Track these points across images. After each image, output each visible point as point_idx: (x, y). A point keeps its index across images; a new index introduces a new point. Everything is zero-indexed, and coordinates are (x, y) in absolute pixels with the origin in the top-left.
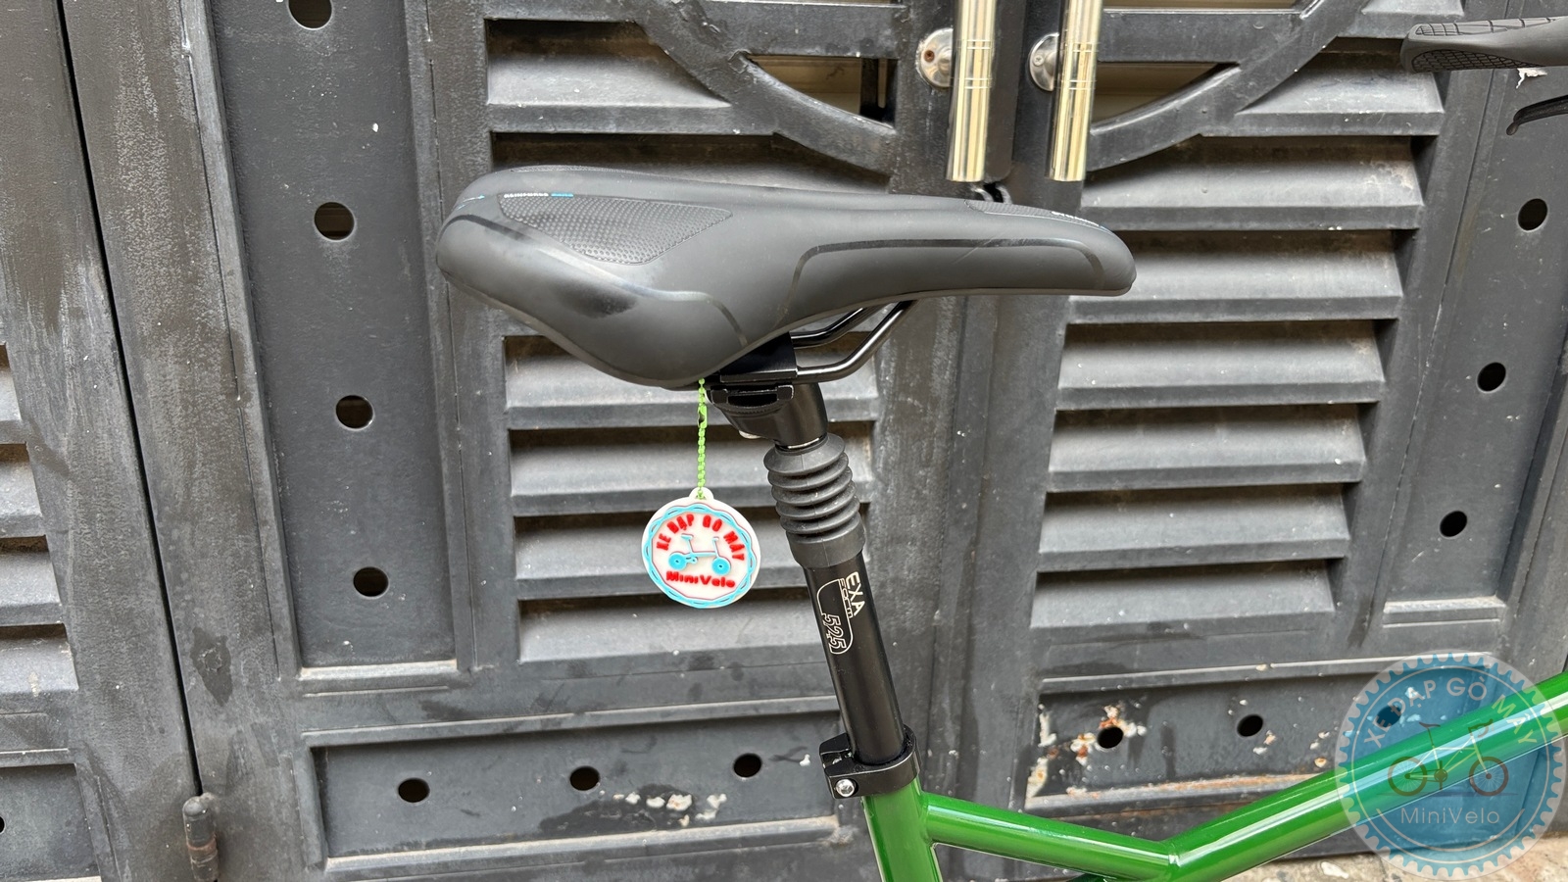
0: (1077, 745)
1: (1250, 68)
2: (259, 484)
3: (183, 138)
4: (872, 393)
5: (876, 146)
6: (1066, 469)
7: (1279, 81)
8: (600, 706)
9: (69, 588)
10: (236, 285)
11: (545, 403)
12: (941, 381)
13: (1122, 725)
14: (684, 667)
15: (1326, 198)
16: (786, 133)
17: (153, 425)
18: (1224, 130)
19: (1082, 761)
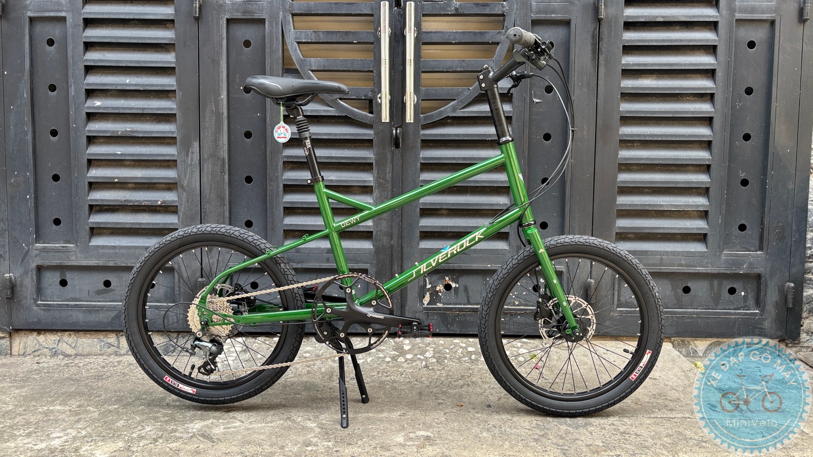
0: (438, 288)
1: (459, 100)
2: (226, 195)
3: (218, 115)
4: (372, 179)
5: (369, 118)
6: (425, 202)
7: (467, 103)
8: (302, 262)
9: (181, 218)
10: (226, 147)
11: (292, 178)
12: (389, 176)
13: (451, 283)
14: (325, 252)
15: (485, 132)
16: (348, 115)
17: (204, 179)
18: (454, 115)
19: (440, 294)
